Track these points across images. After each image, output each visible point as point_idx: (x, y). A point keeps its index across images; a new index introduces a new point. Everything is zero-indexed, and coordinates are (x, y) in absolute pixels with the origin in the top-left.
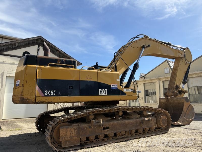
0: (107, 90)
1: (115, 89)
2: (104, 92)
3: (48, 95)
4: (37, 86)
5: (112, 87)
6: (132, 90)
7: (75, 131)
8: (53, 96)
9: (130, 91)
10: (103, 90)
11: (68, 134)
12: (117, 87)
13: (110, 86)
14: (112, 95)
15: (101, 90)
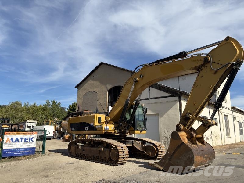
4: (70, 127)
5: (91, 125)
8: (73, 131)
9: (99, 127)
11: (73, 149)
13: (90, 124)
15: (86, 127)
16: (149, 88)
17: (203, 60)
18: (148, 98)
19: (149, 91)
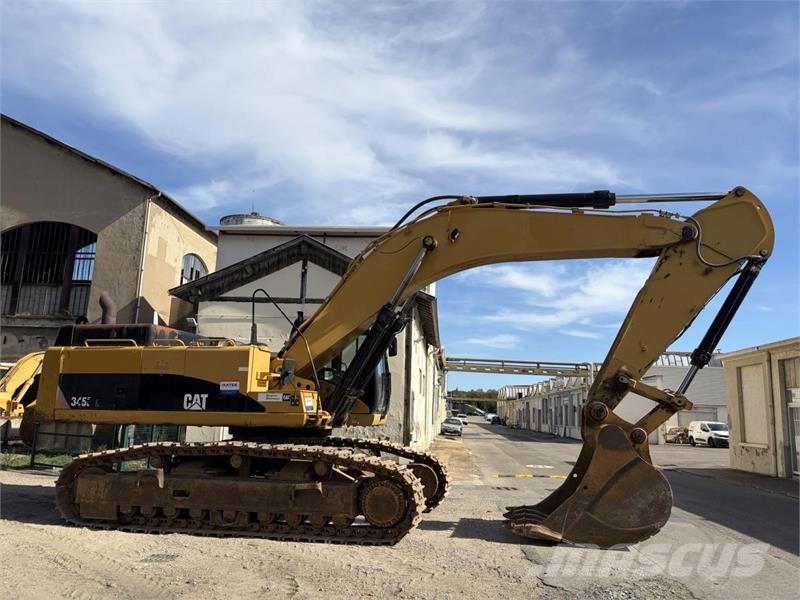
0: (207, 396)
1: (229, 396)
2: (199, 402)
3: (76, 407)
4: (58, 388)
5: (221, 388)
6: (287, 398)
7: (105, 487)
8: (86, 408)
9: (281, 400)
10: (197, 396)
11: (92, 493)
12: (237, 388)
13: (218, 386)
14: (222, 410)
15: (190, 396)
16: (305, 265)
17: (680, 232)
18: (299, 297)
19: (304, 275)
